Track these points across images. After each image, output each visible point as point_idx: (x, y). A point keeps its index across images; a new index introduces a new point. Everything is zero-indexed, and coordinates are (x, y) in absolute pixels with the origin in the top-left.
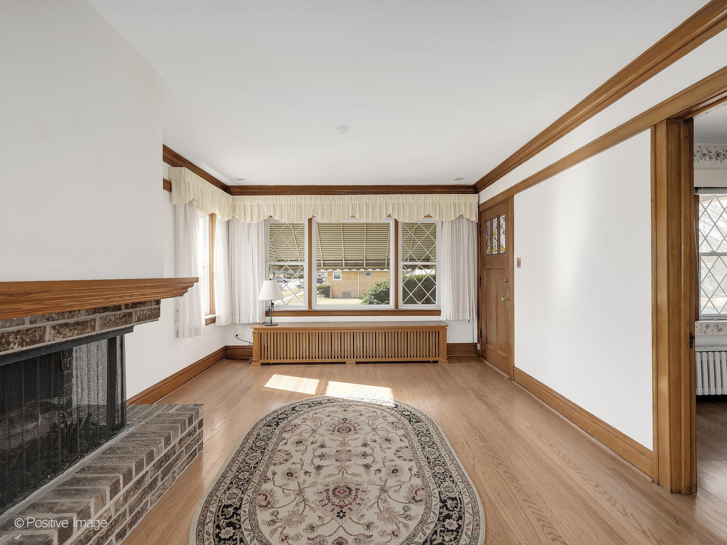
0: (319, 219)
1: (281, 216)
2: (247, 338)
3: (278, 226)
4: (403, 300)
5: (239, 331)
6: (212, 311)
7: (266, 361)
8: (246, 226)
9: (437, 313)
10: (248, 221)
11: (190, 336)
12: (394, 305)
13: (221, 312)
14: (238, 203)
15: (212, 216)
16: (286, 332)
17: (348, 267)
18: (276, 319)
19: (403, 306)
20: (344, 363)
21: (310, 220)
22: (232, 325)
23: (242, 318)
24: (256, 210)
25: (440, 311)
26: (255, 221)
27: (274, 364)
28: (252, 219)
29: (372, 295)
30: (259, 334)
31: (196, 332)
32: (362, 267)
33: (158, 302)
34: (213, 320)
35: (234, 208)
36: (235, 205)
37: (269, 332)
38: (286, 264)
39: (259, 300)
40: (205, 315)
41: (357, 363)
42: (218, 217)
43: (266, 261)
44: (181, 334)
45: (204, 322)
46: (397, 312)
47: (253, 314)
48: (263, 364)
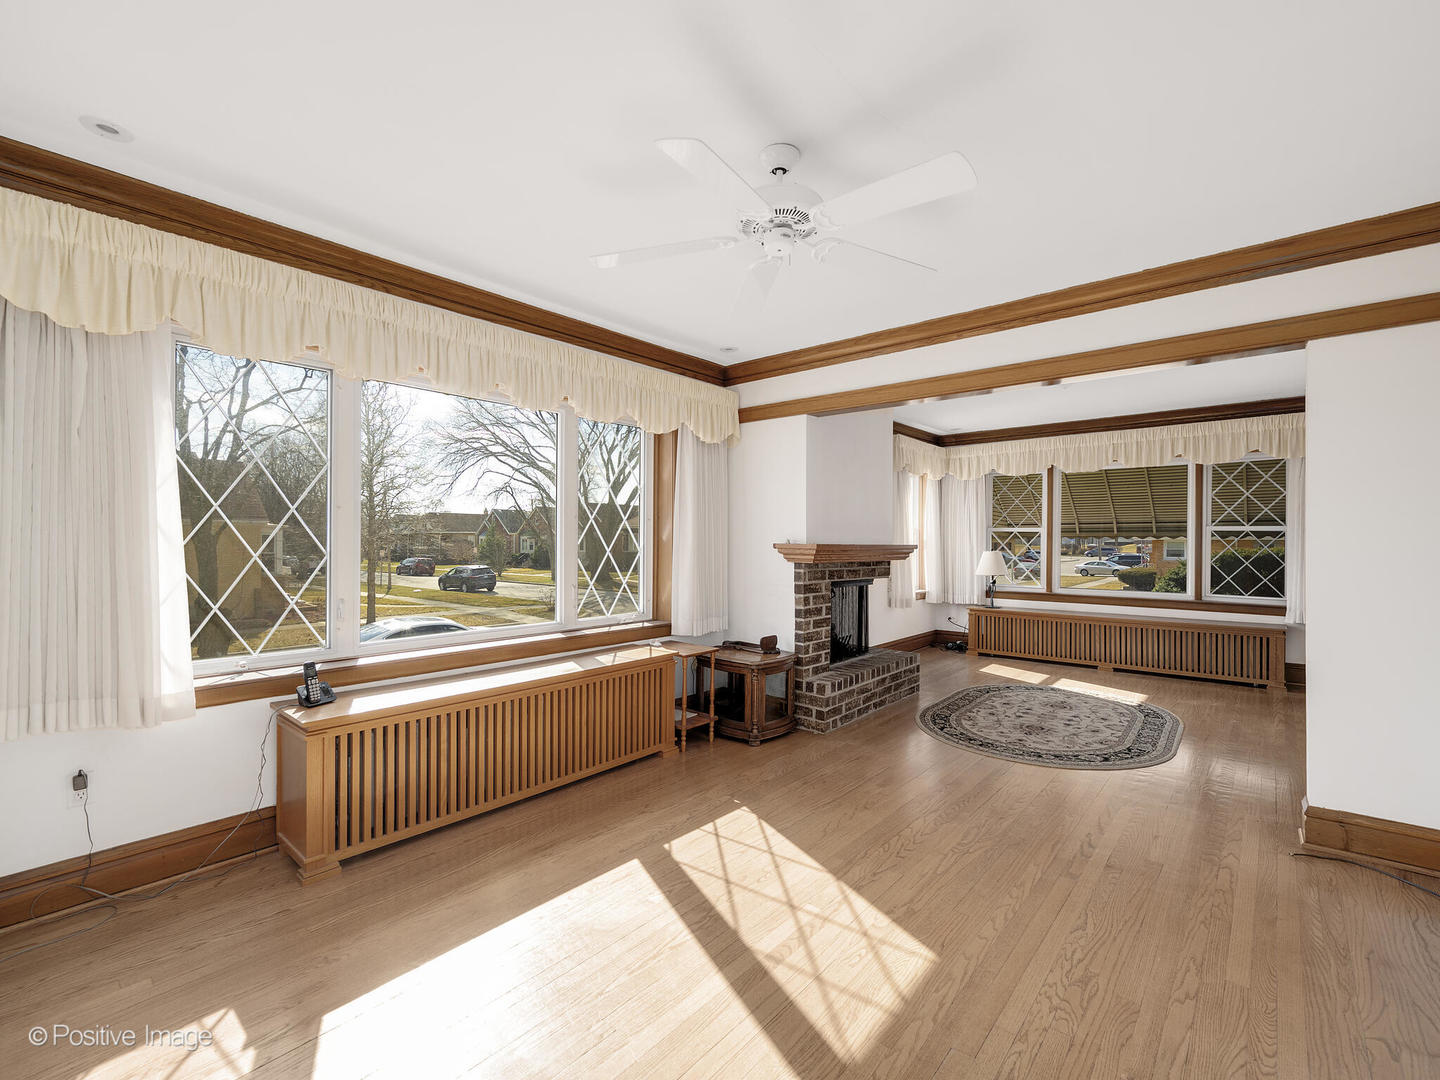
0: (1061, 467)
1: (1008, 469)
2: (961, 623)
3: (1004, 479)
4: (1212, 587)
5: (953, 613)
6: (921, 585)
7: (984, 651)
8: (963, 485)
9: (1281, 611)
10: (965, 477)
11: (902, 607)
12: (1194, 594)
13: (932, 587)
14: (953, 456)
15: (922, 478)
16: (1011, 617)
17: (1124, 534)
18: (999, 602)
19: (1209, 596)
20: (1096, 667)
21: (1051, 471)
22: (944, 604)
23: (956, 597)
24: (975, 463)
25: (1285, 608)
26: (973, 477)
27: (995, 656)
28: (969, 475)
29: (1170, 579)
30: (977, 615)
31: (907, 604)
32: (1151, 533)
33: (889, 563)
34: (923, 596)
35: (948, 463)
36: (949, 460)
37: (988, 615)
38: (1016, 530)
39: (978, 576)
40: (915, 590)
41: (1116, 670)
42: (930, 477)
43: (988, 527)
44: (893, 605)
45: (914, 596)
46: (1199, 604)
47: (970, 593)
48: (980, 654)
